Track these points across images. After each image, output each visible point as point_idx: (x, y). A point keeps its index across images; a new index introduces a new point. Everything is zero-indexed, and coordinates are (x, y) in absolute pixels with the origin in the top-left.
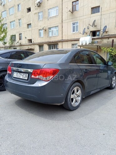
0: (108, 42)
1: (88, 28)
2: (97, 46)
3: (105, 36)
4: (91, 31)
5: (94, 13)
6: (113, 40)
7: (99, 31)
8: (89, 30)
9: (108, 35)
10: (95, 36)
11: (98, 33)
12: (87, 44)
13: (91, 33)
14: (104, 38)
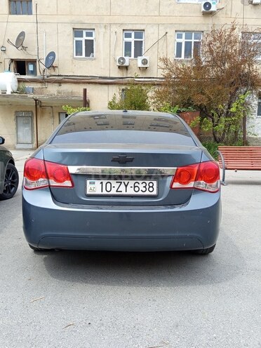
0: (59, 92)
1: (3, 49)
2: (36, 100)
3: (51, 76)
4: (12, 60)
5: (16, 14)
6: (85, 90)
7: (33, 62)
8: (4, 56)
9: (59, 76)
10: (25, 74)
11: (31, 67)
12: (8, 93)
13: (13, 65)
14: (48, 82)
